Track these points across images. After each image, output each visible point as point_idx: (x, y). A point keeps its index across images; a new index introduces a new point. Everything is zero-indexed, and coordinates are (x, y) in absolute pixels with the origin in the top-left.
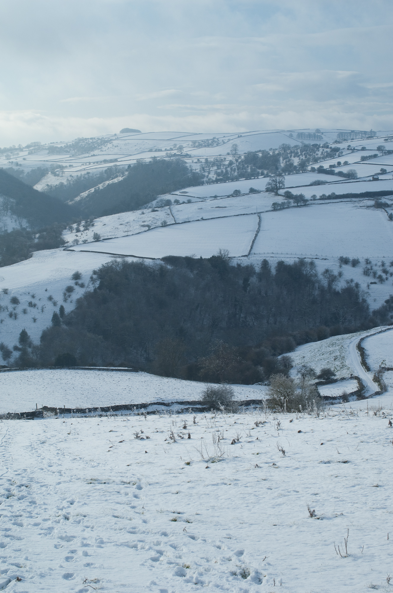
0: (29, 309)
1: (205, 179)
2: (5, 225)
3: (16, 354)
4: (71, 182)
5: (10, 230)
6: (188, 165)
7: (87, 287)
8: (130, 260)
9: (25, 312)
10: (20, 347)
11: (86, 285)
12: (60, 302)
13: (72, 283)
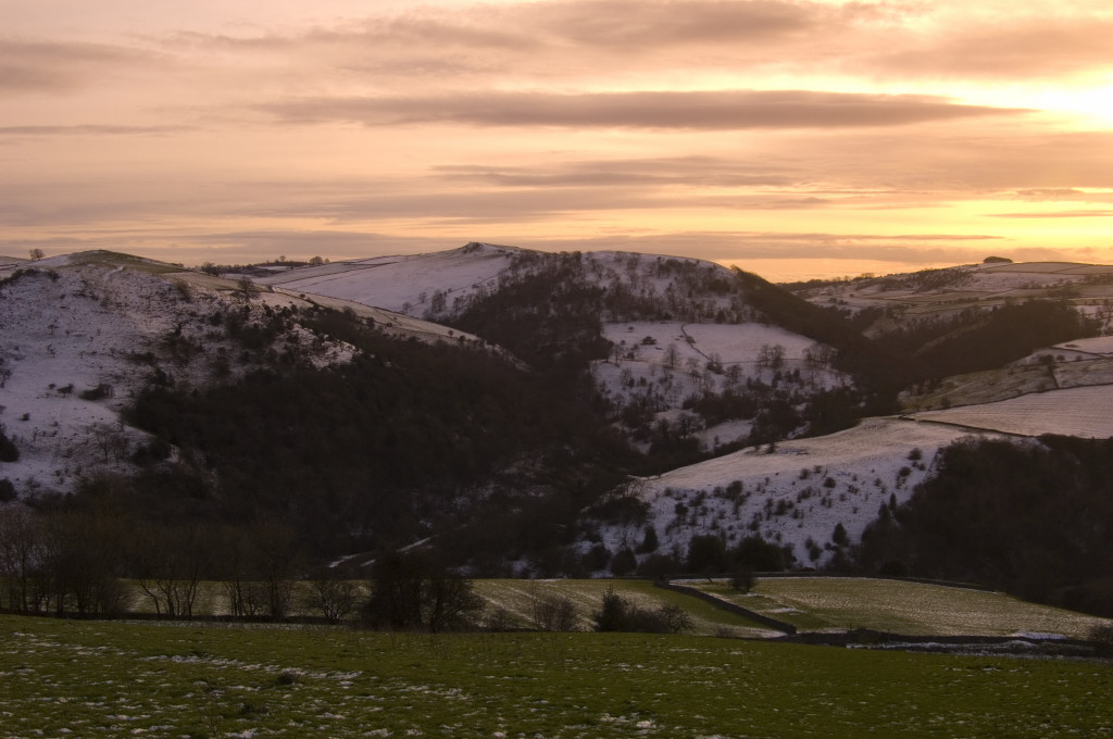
0: (848, 495)
1: (1103, 328)
2: (822, 382)
3: (827, 556)
4: (914, 328)
5: (828, 389)
6: (1079, 308)
7: (930, 470)
8: (991, 437)
9: (843, 498)
10: (833, 544)
11: (928, 467)
12: (891, 489)
13: (908, 464)
